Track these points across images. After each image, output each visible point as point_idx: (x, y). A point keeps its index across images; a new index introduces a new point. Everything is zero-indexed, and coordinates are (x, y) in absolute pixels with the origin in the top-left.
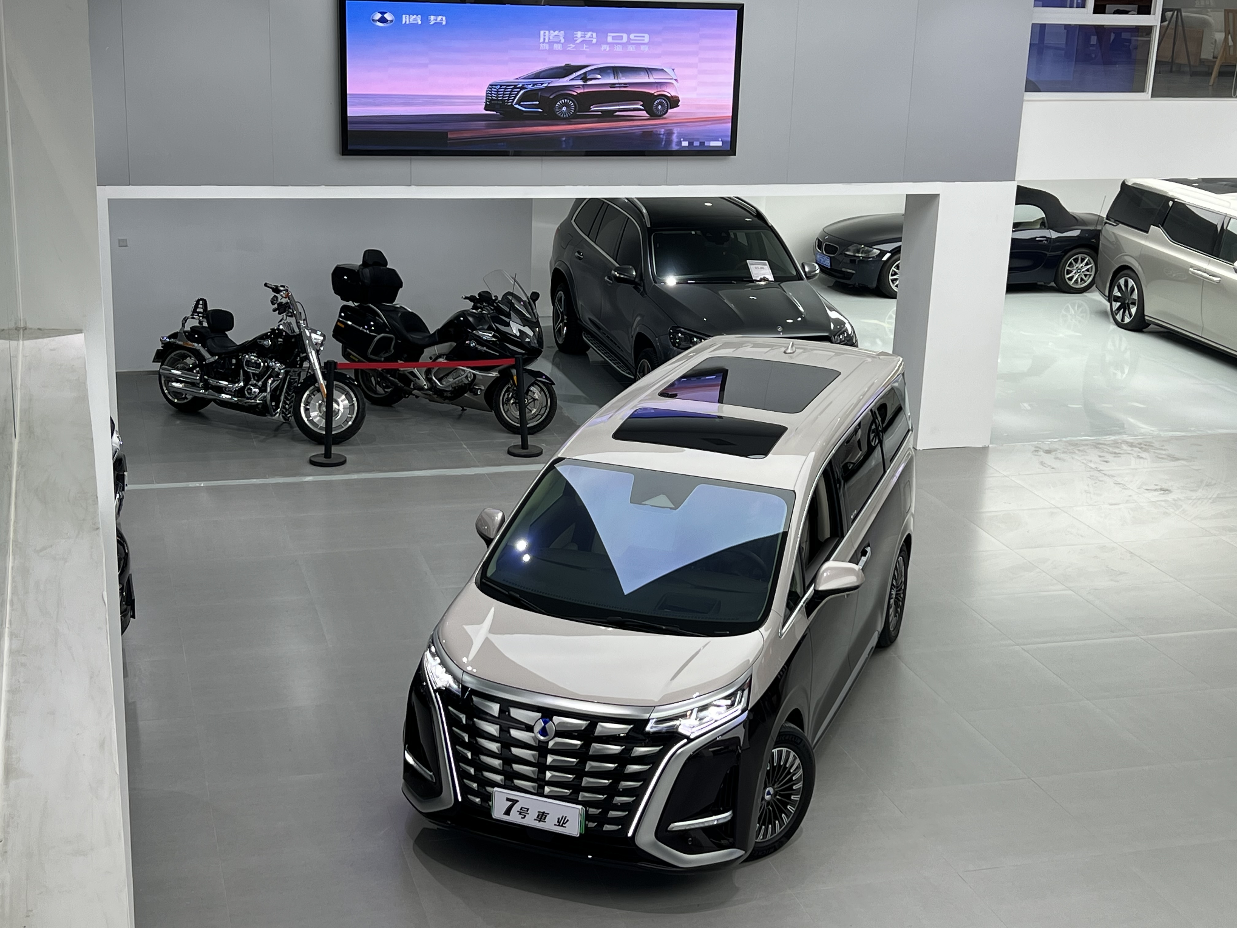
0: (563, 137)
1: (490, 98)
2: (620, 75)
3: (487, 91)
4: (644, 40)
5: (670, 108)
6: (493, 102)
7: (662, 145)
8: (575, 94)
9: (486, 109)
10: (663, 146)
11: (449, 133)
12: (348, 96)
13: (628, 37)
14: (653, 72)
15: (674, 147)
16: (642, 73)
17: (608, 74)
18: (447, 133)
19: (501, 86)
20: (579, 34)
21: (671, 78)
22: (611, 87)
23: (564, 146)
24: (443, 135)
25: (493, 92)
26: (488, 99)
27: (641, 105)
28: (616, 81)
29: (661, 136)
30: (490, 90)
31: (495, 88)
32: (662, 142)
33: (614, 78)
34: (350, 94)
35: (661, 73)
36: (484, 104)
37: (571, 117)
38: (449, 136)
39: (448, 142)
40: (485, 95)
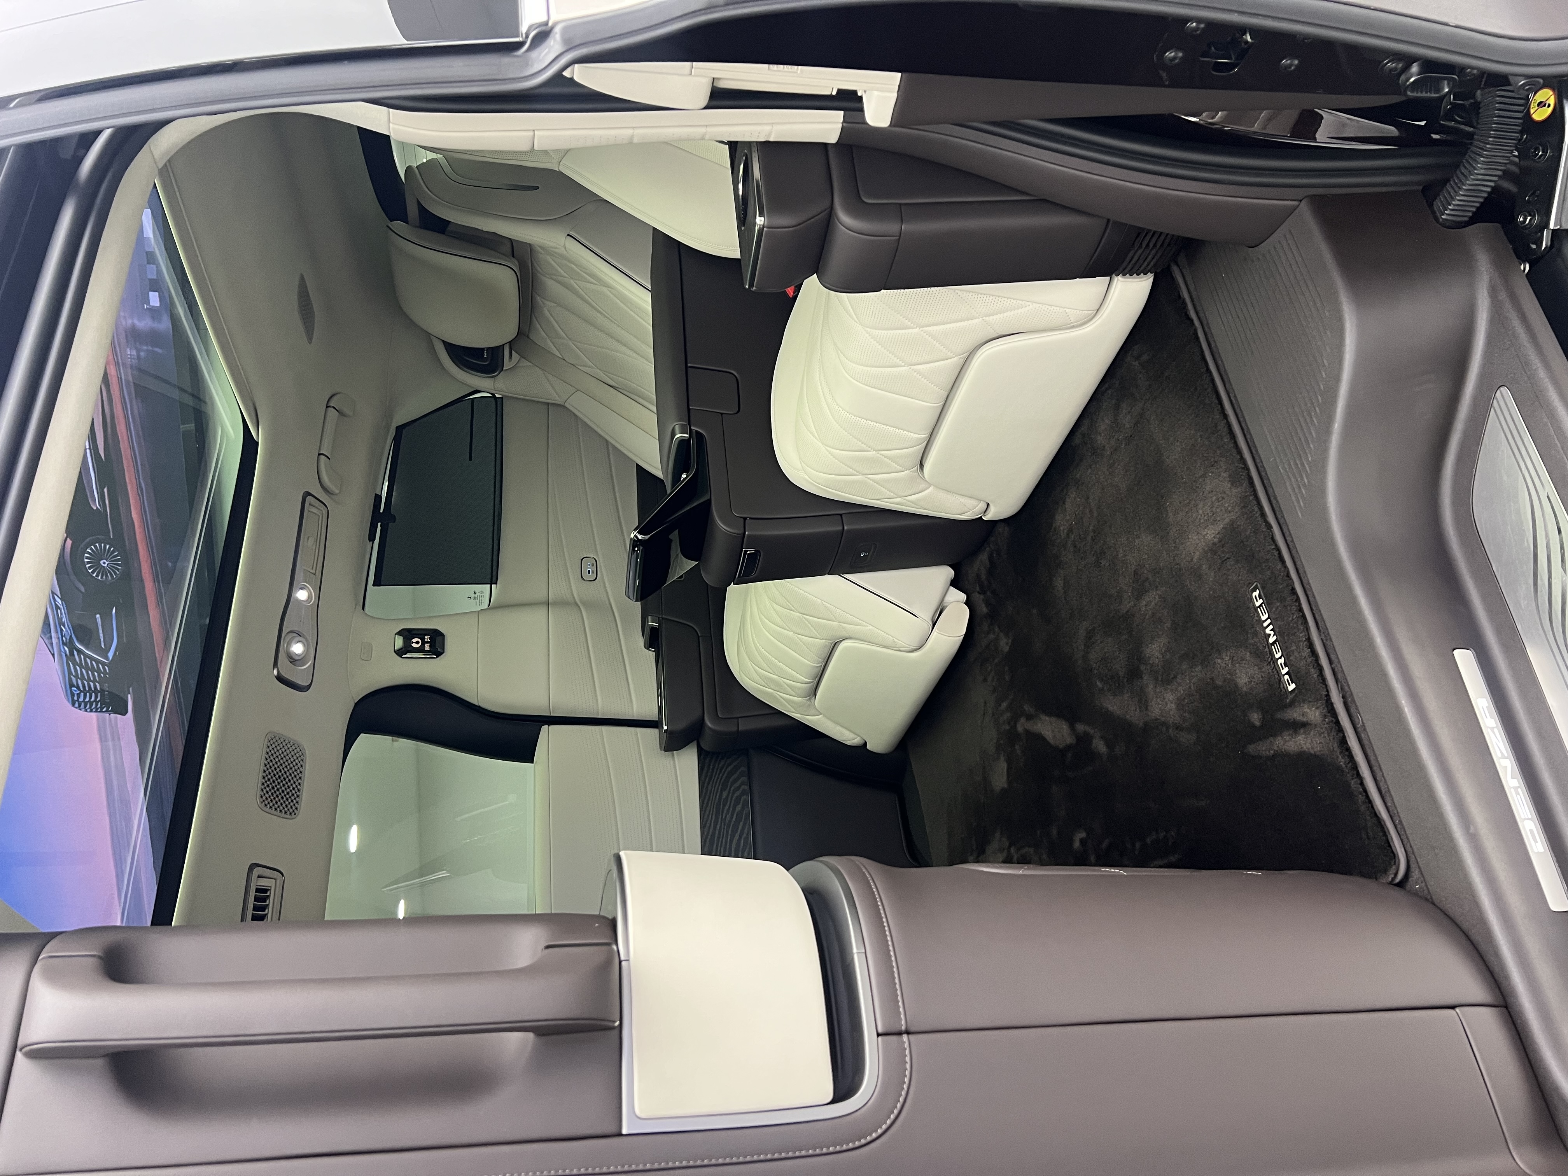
1: (99, 706)
3: (86, 711)
6: (107, 700)
10: (165, 352)
15: (165, 325)
19: (72, 686)
25: (87, 700)
26: (102, 708)
29: (142, 354)
30: (83, 704)
31: (79, 695)
32: (156, 352)
36: (113, 715)
37: (121, 544)
40: (94, 715)
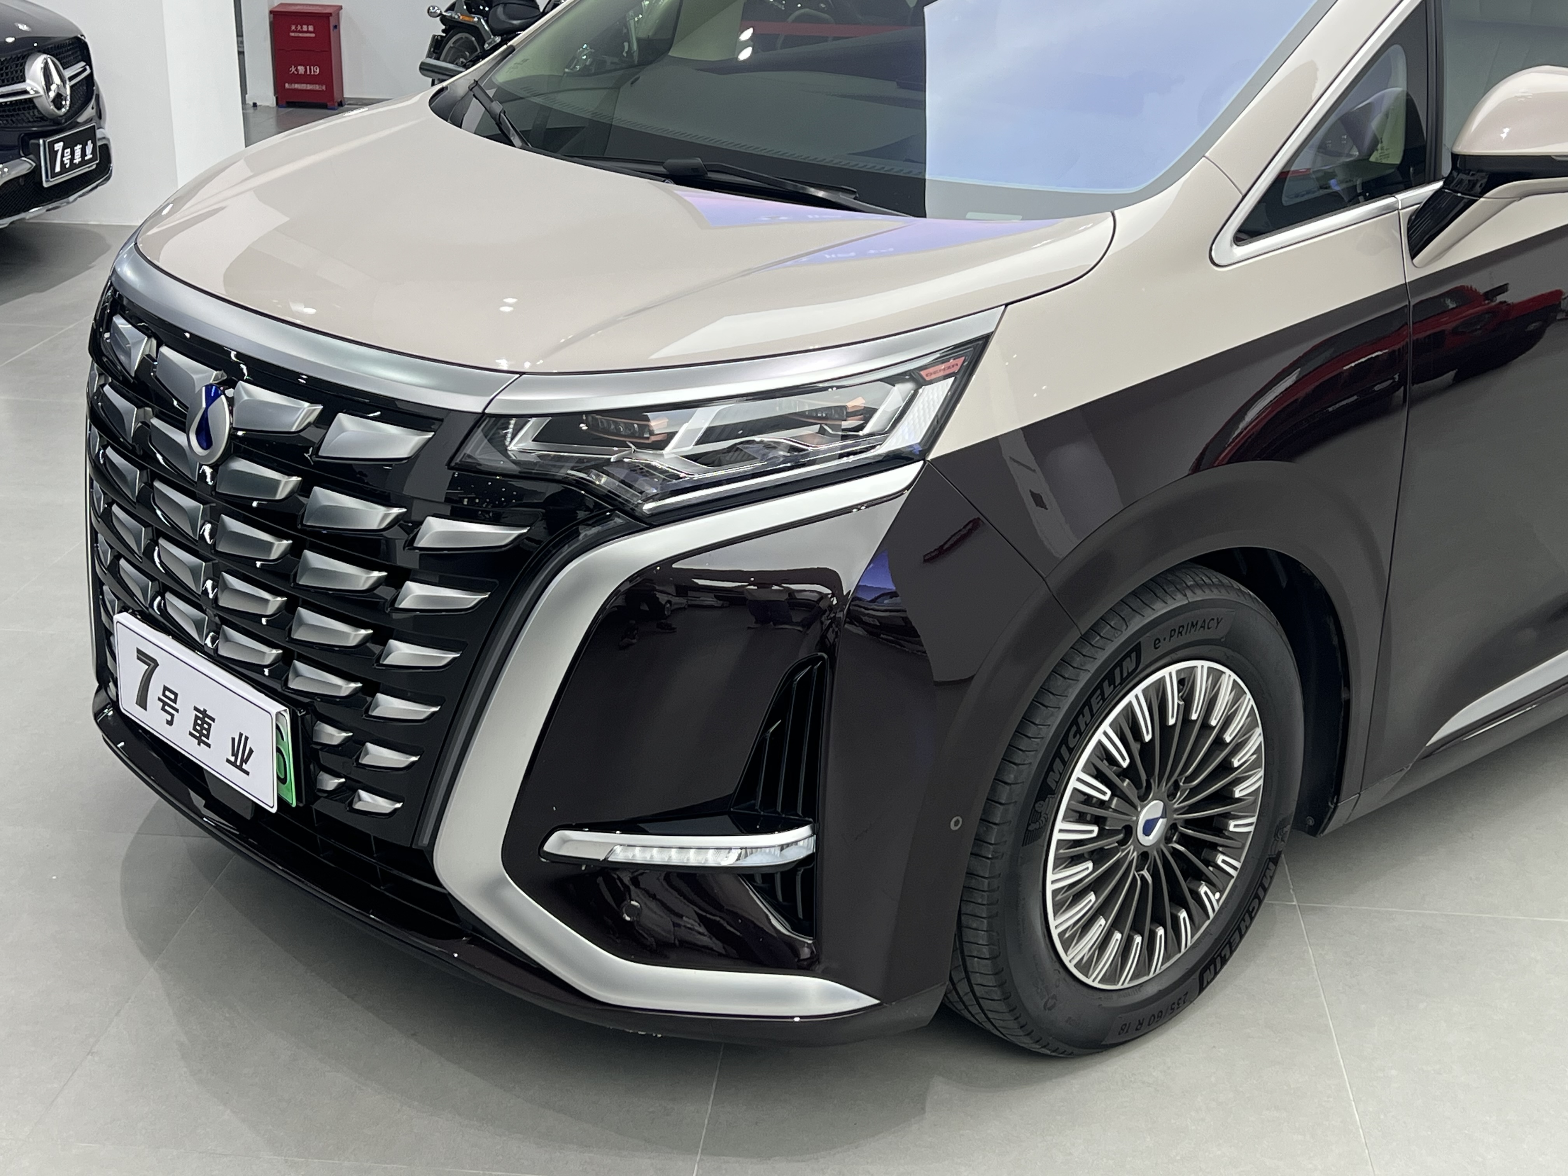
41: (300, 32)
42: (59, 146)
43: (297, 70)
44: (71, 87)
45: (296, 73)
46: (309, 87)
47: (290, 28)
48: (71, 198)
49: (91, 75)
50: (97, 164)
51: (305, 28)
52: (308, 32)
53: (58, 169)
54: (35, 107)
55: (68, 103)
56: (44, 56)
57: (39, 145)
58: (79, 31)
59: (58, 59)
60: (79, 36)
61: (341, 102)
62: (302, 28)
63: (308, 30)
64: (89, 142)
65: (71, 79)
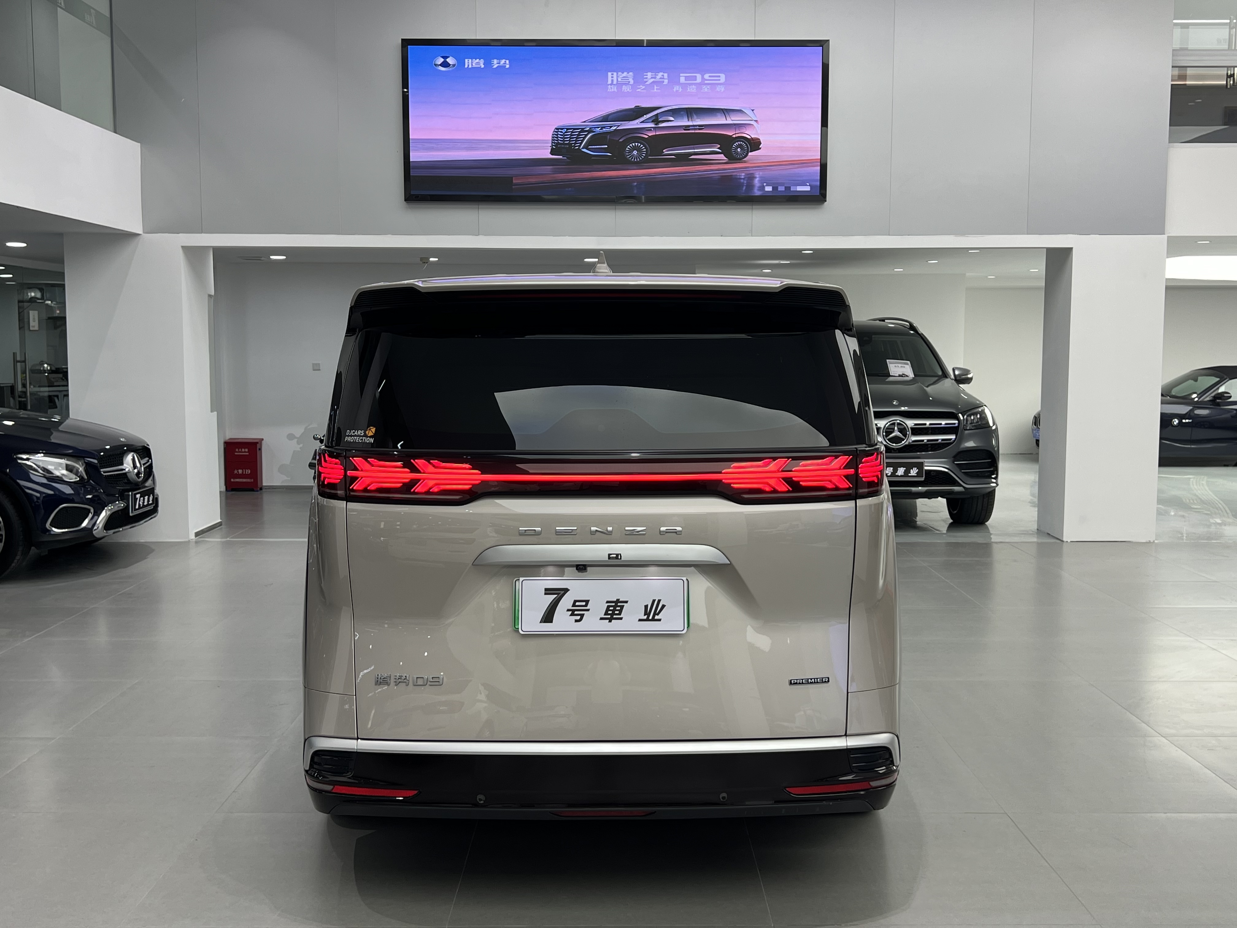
0: (635, 183)
1: (556, 142)
2: (695, 116)
3: (553, 135)
4: (719, 80)
5: (750, 152)
6: (559, 146)
7: (742, 190)
8: (647, 137)
9: (552, 153)
10: (744, 191)
11: (514, 178)
12: (410, 141)
13: (703, 78)
14: (731, 113)
15: (757, 193)
16: (719, 114)
17: (682, 116)
18: (512, 178)
19: (567, 129)
20: (649, 75)
21: (752, 119)
22: (685, 130)
23: (635, 192)
24: (507, 181)
25: (559, 136)
26: (554, 143)
27: (718, 148)
28: (690, 123)
29: (742, 181)
30: (556, 133)
31: (562, 132)
32: (743, 187)
33: (688, 121)
34: (413, 139)
35: (740, 114)
36: (550, 148)
37: (643, 161)
38: (514, 182)
39: (513, 187)
40: (551, 138)
41: (240, 452)
42: (138, 496)
43: (238, 472)
44: (144, 468)
45: (237, 473)
46: (244, 480)
47: (235, 450)
48: (141, 522)
49: (151, 464)
50: (154, 507)
51: (243, 450)
52: (245, 452)
53: (137, 507)
54: (127, 477)
55: (142, 475)
56: (132, 453)
57: (129, 495)
58: (146, 442)
59: (139, 455)
60: (146, 445)
61: (261, 487)
62: (242, 450)
63: (245, 451)
64: (151, 495)
65: (144, 464)
